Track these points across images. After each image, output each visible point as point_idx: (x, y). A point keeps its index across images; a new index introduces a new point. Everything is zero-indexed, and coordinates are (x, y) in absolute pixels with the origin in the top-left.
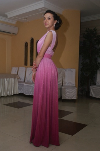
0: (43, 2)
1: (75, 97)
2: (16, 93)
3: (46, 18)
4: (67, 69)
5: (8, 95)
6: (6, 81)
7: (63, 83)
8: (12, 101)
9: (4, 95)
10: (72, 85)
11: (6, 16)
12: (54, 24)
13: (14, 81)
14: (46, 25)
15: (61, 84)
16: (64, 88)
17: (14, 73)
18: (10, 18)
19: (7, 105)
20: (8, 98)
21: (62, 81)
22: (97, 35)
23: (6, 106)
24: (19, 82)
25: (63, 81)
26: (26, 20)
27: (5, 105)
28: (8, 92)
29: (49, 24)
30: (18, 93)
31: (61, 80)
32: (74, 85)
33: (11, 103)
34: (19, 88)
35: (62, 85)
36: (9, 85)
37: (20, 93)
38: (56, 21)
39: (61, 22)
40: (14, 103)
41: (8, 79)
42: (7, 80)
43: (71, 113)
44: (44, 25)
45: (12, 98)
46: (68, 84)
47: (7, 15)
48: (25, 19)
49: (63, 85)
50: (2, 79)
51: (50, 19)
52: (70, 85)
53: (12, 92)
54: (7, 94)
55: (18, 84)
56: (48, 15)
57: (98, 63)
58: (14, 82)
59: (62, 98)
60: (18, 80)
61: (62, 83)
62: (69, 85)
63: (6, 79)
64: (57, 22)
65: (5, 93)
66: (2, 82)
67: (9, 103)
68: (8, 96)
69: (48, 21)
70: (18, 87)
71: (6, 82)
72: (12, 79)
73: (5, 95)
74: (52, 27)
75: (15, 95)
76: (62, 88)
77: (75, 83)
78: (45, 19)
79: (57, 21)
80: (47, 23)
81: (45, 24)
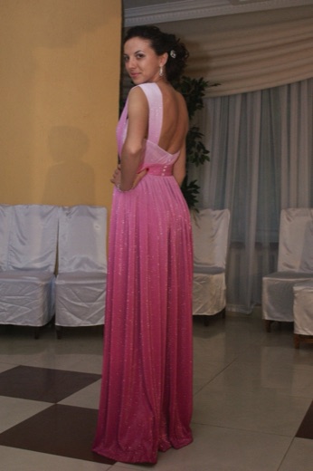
4: (74, 209)
7: (60, 262)
10: (95, 270)
12: (161, 65)
14: (135, 78)
22: (184, 78)
29: (144, 73)
32: (102, 268)
35: (56, 273)
38: (164, 57)
49: (61, 269)
51: (141, 56)
52: (88, 269)
57: (188, 185)
59: (57, 324)
61: (54, 263)
62: (81, 269)
76: (56, 282)
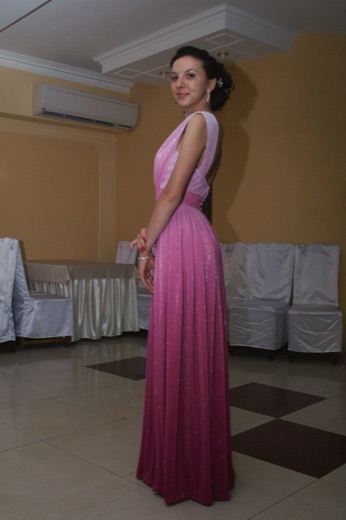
0: (221, 12)
1: (335, 344)
2: (129, 329)
3: (181, 76)
4: (310, 246)
5: (105, 334)
6: (96, 286)
7: (295, 294)
8: (118, 354)
9: (92, 336)
10: (327, 303)
11: (97, 68)
12: (209, 91)
13: (123, 287)
14: (181, 98)
15: (287, 300)
16: (296, 312)
17: (124, 262)
18: (110, 74)
19: (102, 367)
20: (104, 345)
21: (288, 289)
23: (97, 372)
24: (140, 291)
25: (295, 288)
26: (164, 76)
27: (93, 367)
28: (105, 326)
29: (192, 94)
30: (137, 330)
31: (286, 286)
33: (115, 362)
34: (139, 311)
35: (291, 303)
36: (108, 302)
37: (143, 327)
38: (213, 83)
39: (228, 83)
40: (124, 363)
41: (104, 281)
42: (100, 285)
43: (319, 399)
44: (176, 96)
45: (118, 346)
46: (311, 298)
47: (101, 63)
48: (161, 73)
49: (295, 301)
50: (84, 281)
51: (192, 76)
52: (320, 302)
53: (119, 325)
54: (102, 333)
55: (138, 298)
56: (187, 64)
58: (123, 292)
59: (289, 349)
60: (137, 283)
61: (289, 295)
62: (314, 302)
63: (96, 282)
64: (217, 85)
65: (94, 328)
66: (84, 291)
67: (107, 361)
68: (104, 339)
69: (187, 82)
70: (139, 308)
71: (97, 292)
72: (118, 280)
73: (94, 335)
74: (202, 102)
75: (126, 335)
76: (290, 312)
77: (336, 297)
78: (177, 78)
79: (218, 79)
80: (184, 91)
81: (178, 94)
